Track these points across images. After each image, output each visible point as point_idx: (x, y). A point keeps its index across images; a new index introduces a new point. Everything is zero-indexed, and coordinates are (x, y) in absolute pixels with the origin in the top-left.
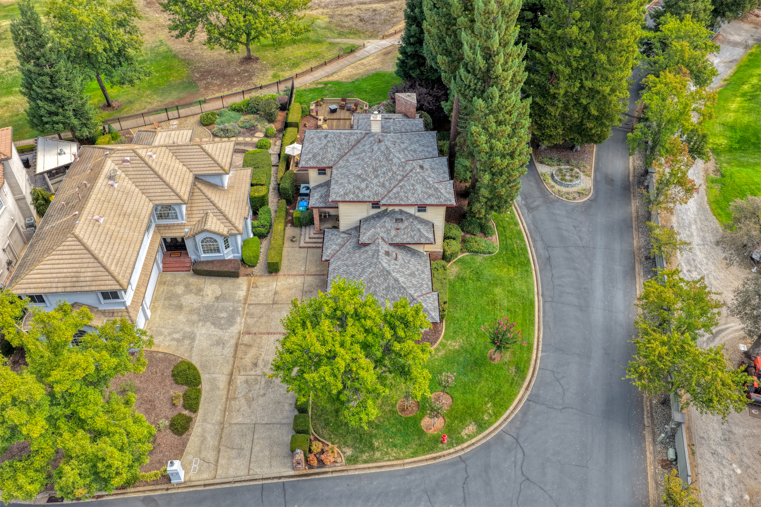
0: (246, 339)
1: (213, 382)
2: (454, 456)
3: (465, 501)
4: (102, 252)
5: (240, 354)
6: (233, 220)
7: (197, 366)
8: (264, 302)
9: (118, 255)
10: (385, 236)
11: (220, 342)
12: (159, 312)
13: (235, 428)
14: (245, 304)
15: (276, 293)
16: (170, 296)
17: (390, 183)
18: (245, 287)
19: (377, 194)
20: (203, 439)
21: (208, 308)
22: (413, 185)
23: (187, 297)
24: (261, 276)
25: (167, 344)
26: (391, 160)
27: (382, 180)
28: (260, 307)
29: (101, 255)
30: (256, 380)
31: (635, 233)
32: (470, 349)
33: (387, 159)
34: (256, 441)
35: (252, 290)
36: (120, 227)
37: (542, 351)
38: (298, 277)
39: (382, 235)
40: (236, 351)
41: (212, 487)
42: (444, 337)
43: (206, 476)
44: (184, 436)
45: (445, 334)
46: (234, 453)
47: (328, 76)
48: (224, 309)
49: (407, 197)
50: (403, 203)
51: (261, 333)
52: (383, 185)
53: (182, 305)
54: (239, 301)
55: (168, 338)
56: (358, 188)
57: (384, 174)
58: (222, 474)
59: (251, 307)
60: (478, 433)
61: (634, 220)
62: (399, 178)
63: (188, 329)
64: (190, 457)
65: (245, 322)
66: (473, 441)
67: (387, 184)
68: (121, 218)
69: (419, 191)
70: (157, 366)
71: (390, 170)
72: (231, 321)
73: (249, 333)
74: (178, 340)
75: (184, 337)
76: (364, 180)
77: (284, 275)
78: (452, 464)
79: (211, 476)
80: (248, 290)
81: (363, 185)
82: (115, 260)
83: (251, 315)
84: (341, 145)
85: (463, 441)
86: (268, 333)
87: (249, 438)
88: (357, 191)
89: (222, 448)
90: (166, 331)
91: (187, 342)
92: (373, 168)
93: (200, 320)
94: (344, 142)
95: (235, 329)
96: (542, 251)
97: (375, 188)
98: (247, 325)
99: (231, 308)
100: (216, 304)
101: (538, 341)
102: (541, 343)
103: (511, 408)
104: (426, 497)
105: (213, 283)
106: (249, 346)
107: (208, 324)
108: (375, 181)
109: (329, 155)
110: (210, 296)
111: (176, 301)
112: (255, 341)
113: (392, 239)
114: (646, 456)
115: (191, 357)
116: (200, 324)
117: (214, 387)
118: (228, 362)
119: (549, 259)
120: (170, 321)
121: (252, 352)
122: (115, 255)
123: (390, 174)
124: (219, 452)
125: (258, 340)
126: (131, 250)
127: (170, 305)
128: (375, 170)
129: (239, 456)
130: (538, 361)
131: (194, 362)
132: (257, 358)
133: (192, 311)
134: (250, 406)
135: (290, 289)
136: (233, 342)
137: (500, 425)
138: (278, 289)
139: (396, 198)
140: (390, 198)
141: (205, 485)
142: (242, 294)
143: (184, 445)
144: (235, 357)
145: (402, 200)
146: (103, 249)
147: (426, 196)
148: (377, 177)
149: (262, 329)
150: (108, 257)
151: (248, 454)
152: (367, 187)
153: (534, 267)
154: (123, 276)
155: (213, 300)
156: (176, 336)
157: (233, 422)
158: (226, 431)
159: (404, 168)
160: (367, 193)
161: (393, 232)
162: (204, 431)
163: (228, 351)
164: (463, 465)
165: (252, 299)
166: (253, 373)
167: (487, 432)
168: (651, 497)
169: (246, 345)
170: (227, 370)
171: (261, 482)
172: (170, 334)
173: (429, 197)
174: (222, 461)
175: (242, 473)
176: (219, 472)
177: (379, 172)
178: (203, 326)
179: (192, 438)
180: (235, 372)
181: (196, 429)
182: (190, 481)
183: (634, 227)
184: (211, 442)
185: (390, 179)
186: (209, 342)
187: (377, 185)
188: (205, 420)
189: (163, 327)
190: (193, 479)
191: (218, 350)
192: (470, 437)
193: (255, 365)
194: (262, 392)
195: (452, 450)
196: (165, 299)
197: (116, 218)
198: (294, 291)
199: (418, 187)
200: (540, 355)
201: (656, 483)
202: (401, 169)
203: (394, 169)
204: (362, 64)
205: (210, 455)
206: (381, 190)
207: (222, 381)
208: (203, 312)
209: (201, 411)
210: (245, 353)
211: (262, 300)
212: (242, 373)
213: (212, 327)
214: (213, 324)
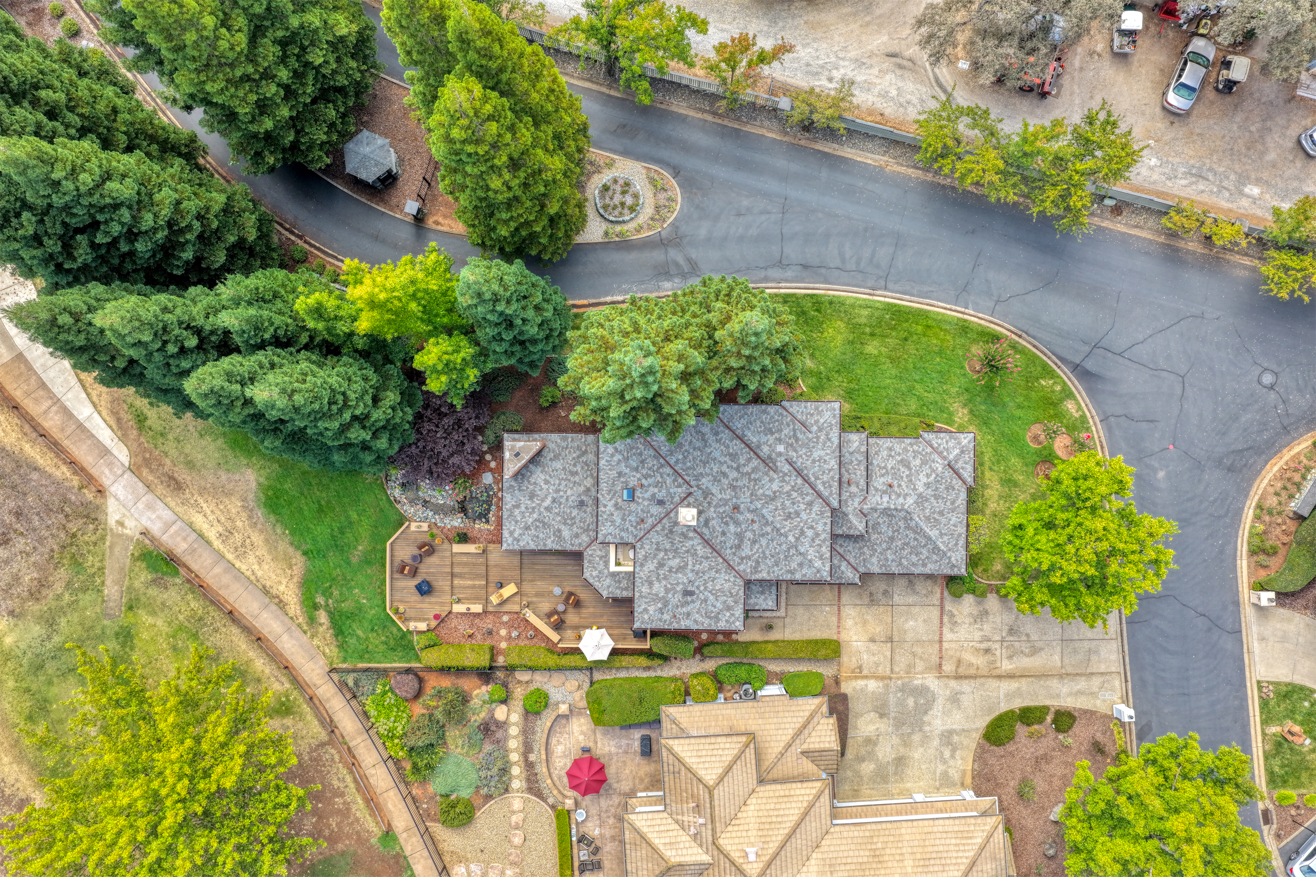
0: (948, 667)
1: (1009, 696)
2: (1099, 427)
3: (1152, 421)
4: (959, 861)
5: (972, 671)
6: (807, 714)
7: (988, 719)
8: (889, 653)
9: (953, 841)
10: (857, 500)
11: (955, 699)
12: (909, 785)
13: (1066, 661)
14: (890, 679)
15: (872, 640)
16: (881, 776)
17: (807, 495)
18: (861, 683)
19: (822, 513)
20: (1080, 693)
21: (899, 724)
22: (814, 461)
23: (880, 755)
24: (839, 664)
25: (960, 762)
26: (774, 493)
27: (803, 507)
28: (897, 658)
29: (965, 860)
30: (1007, 647)
31: (748, 128)
32: (966, 396)
33: (773, 499)
34: (1081, 637)
35: (865, 672)
36: (901, 854)
37: (966, 308)
38: (843, 614)
39: (856, 504)
40: (966, 677)
41: (1129, 674)
42: (951, 426)
43: (1117, 683)
44: (1076, 714)
45: (947, 424)
46: (1094, 658)
47: (281, 605)
48: (901, 703)
49: (830, 470)
50: (837, 477)
51: (941, 650)
52: (810, 504)
53: (895, 759)
54: (887, 686)
55: (951, 763)
56: (813, 540)
57: (794, 503)
58: (1116, 667)
59: (897, 669)
60: (1075, 399)
61: (720, 121)
62: (800, 481)
63: (936, 742)
64: (1098, 702)
65: (922, 673)
66: (1083, 405)
67: (808, 498)
68: (886, 858)
69: (822, 453)
70: (992, 765)
71: (788, 494)
72: (922, 691)
73: (940, 665)
74: (954, 751)
75: (949, 743)
76: (802, 533)
77: (839, 633)
78: (1109, 430)
79: (1118, 677)
80: (866, 677)
81: (810, 533)
82: (964, 842)
83: (910, 668)
84: (711, 568)
85: (1083, 416)
86: (941, 641)
87: (1077, 644)
88: (817, 542)
89: (1089, 671)
90: (941, 768)
91: (956, 738)
92: (786, 520)
93: (921, 730)
94: (706, 564)
95: (932, 682)
96: (789, 274)
97: (813, 515)
98: (928, 670)
99: (899, 695)
100: (893, 715)
101: (950, 310)
102: (954, 307)
103: (1045, 358)
104: (1146, 459)
105: (856, 728)
106: (959, 662)
107: (926, 719)
108: (804, 516)
109: (727, 586)
110: (877, 725)
111: (890, 768)
112: (952, 657)
113: (862, 490)
114: (1107, 228)
115: (977, 729)
116: (927, 728)
117: (1018, 693)
118: (983, 685)
119: (805, 267)
120: (923, 767)
121: (968, 657)
122: (956, 845)
123: (795, 494)
124: (1092, 674)
125: (951, 653)
126: (935, 829)
127: (896, 774)
128: (789, 516)
129: (1097, 652)
130: (980, 315)
131: (985, 724)
132: (977, 650)
133: (906, 743)
134: (1041, 649)
135: (865, 623)
136: (953, 683)
137: (1065, 373)
138: (865, 637)
139: (830, 486)
140: (831, 494)
141: (1126, 681)
142: (872, 685)
143: (1086, 712)
144: (974, 677)
145: (832, 478)
146: (954, 861)
147: (829, 444)
148: (797, 514)
149: (934, 650)
150: (964, 851)
151: (1095, 643)
152: (812, 527)
153: (821, 290)
154: (984, 824)
155: (885, 720)
156: (947, 754)
157: (1059, 664)
158: (1070, 670)
159: (786, 474)
160: (820, 528)
161: (853, 489)
162: (1070, 694)
163: (966, 686)
164: (1112, 419)
165: (884, 670)
166: (998, 653)
167: (1073, 389)
168: (1150, 237)
169: (958, 667)
170: (993, 683)
171: (1124, 626)
172: (945, 762)
173: (829, 440)
174: (1103, 668)
175: (1114, 646)
176: (1113, 669)
177: (791, 510)
178: (929, 724)
179: (1078, 706)
180: (997, 672)
181: (1069, 702)
182: (1122, 697)
183: (736, 126)
184: (1082, 684)
185: (801, 494)
186: (955, 712)
187: (810, 514)
188: (1058, 696)
189: (935, 772)
190: (1119, 695)
191: (966, 700)
192: (1079, 408)
193: (987, 651)
194: (1024, 638)
195: (1094, 429)
196: (887, 782)
197: (890, 864)
198: (869, 617)
199: (816, 455)
200: (972, 312)
201: (1136, 227)
202: (787, 478)
203: (787, 488)
204: (225, 536)
205: (1096, 682)
206: (816, 508)
207: (1007, 686)
208: (906, 729)
209: (1047, 702)
210: (970, 665)
211: (885, 657)
212: (999, 665)
213: (930, 713)
214: (926, 713)
